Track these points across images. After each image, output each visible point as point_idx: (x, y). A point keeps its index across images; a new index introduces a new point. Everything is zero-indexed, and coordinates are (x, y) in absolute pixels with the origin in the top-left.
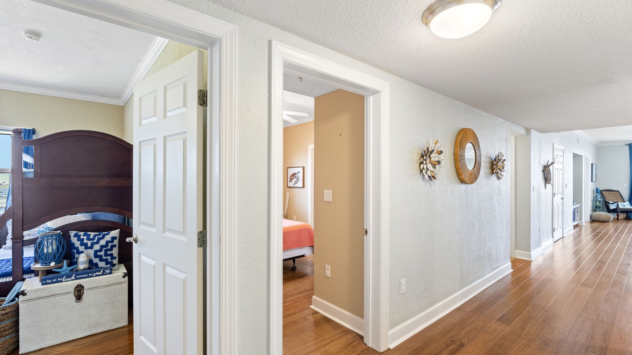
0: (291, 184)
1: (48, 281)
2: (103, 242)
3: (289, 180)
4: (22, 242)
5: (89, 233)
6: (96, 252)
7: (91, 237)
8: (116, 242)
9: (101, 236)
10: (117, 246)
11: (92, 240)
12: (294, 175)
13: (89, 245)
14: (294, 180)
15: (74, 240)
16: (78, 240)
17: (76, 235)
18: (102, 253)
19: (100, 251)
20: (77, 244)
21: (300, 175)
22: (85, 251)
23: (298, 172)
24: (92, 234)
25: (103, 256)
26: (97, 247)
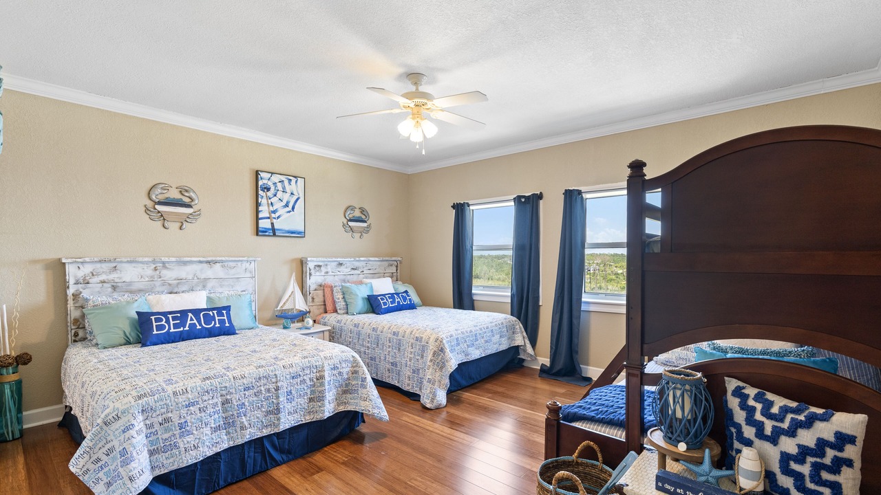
1: (667, 486)
2: (807, 438)
4: (639, 376)
5: (770, 396)
6: (785, 458)
7: (775, 410)
8: (852, 452)
9: (802, 417)
10: (858, 464)
11: (777, 420)
13: (768, 430)
15: (733, 403)
16: (742, 409)
17: (738, 392)
18: (805, 469)
19: (800, 459)
20: (740, 416)
22: (757, 442)
24: (779, 402)
25: (808, 479)
26: (789, 445)
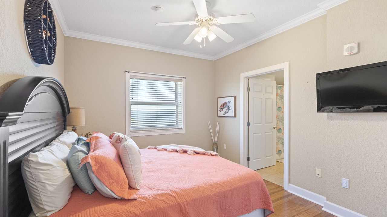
0: (221, 114)
3: (219, 109)
12: (224, 104)
14: (225, 110)
21: (232, 105)
23: (229, 102)
